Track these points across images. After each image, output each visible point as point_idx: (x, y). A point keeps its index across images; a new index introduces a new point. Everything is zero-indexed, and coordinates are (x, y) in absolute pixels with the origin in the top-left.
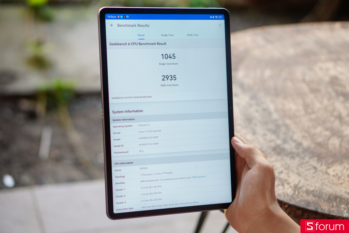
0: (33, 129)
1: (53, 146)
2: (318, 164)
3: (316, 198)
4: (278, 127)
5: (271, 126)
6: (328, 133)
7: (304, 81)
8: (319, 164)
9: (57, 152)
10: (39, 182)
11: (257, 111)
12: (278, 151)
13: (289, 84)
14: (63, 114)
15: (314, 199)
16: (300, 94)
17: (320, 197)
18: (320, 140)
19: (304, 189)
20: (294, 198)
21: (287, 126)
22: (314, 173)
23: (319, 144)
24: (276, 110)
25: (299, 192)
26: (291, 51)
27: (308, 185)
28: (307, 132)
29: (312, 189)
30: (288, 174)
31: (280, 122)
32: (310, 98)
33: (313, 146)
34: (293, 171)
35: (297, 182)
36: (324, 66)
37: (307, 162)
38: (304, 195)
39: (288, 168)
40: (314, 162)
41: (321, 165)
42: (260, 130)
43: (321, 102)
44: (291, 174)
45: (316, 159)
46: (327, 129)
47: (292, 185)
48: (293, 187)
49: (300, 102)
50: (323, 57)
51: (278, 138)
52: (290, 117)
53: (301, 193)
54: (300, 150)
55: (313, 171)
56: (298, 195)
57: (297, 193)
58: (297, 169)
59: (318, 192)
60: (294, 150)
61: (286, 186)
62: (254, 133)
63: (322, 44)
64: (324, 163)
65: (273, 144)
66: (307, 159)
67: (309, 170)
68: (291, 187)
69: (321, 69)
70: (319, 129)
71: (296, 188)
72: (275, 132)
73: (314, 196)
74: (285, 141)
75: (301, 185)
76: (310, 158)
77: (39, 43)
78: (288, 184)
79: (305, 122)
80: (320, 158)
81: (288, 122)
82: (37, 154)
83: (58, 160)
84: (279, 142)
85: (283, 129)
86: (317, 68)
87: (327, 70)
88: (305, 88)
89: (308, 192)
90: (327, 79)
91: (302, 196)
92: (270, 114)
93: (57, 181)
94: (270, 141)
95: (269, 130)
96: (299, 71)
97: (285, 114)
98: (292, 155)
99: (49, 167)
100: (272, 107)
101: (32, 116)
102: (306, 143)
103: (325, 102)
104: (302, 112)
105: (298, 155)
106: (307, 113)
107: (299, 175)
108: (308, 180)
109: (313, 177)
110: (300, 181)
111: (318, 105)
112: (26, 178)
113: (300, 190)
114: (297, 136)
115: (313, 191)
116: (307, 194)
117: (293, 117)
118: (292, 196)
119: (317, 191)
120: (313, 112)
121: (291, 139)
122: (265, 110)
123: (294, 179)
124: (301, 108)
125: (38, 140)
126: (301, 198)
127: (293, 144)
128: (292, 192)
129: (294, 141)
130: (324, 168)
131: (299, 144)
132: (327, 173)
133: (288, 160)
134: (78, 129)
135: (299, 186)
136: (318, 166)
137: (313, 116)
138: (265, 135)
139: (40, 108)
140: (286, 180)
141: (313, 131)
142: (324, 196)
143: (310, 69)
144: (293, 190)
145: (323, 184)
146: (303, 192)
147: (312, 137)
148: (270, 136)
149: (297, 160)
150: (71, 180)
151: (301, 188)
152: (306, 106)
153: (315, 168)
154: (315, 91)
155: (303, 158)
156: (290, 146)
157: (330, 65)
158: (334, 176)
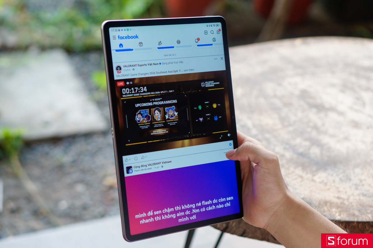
6: (307, 143)
7: (275, 96)
13: (262, 100)
16: (276, 109)
18: (301, 150)
22: (301, 181)
23: (301, 155)
24: (254, 126)
28: (287, 143)
32: (285, 111)
33: (295, 156)
37: (293, 172)
40: (299, 171)
41: (307, 173)
45: (300, 168)
46: (306, 140)
55: (300, 180)
66: (292, 169)
67: (296, 179)
80: (304, 167)
81: (267, 136)
86: (285, 84)
90: (297, 92)
92: (249, 129)
103: (300, 114)
104: (279, 126)
106: (284, 126)
111: (293, 118)
120: (290, 125)
130: (309, 176)
132: (313, 181)
136: (304, 174)
137: (291, 129)
141: (293, 142)
143: (280, 85)
147: (293, 148)
152: (283, 120)
153: (301, 177)
154: (288, 105)
155: (288, 169)
157: (297, 79)
158: (320, 183)
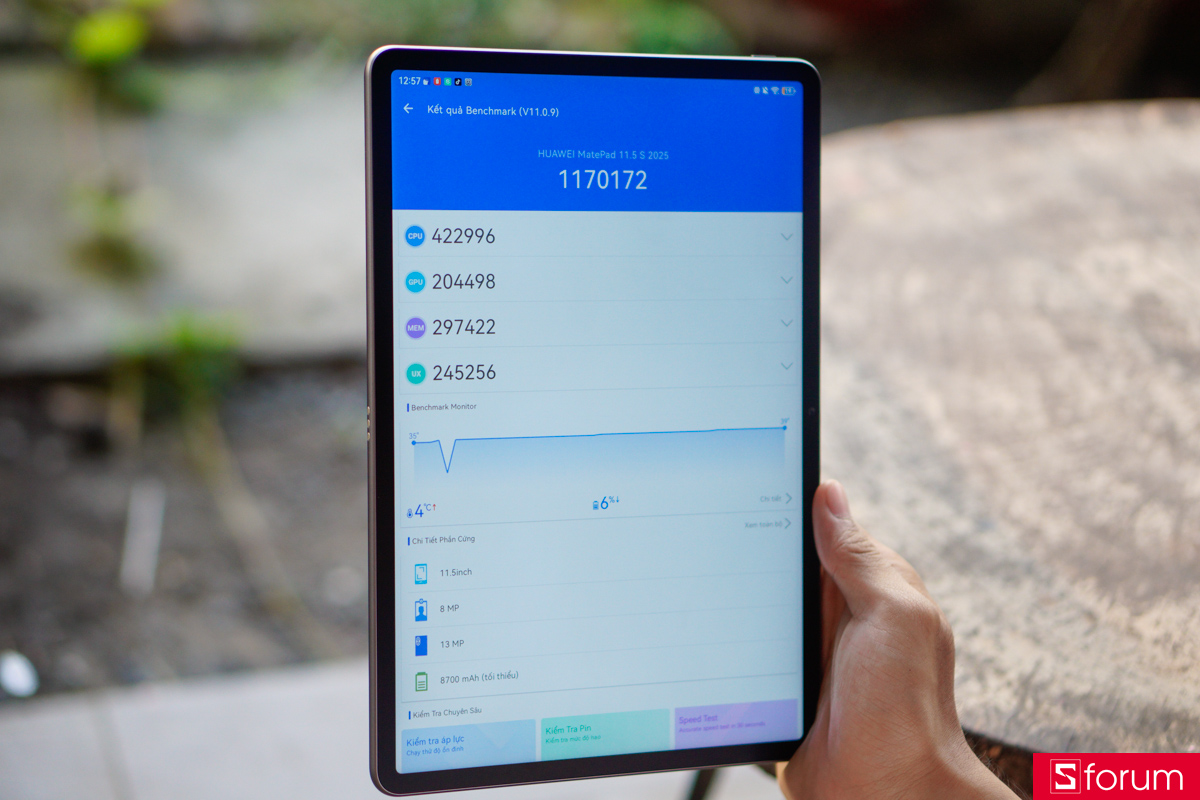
0: (99, 491)
1: (170, 548)
2: (1100, 599)
3: (1099, 723)
4: (957, 473)
5: (934, 472)
6: (1131, 492)
7: (1041, 310)
8: (1106, 602)
9: (182, 569)
10: (122, 675)
11: (883, 419)
12: (962, 557)
13: (991, 323)
14: (201, 438)
15: (1090, 725)
16: (1032, 358)
17: (1110, 717)
18: (1103, 516)
19: (1055, 690)
20: (1020, 724)
21: (989, 471)
22: (1088, 633)
23: (1102, 532)
24: (951, 414)
25: (1037, 703)
26: (995, 209)
27: (1068, 675)
28: (1059, 487)
29: (1082, 688)
30: (996, 638)
31: (965, 457)
32: (1067, 369)
33: (1079, 537)
34: (1014, 629)
35: (1028, 668)
36: (1110, 256)
37: (1062, 595)
38: (1057, 711)
39: (996, 617)
40: (1085, 594)
41: (1113, 603)
42: (894, 485)
43: (1104, 385)
44: (1007, 639)
45: (1091, 582)
46: (1127, 478)
47: (1013, 675)
48: (1016, 685)
49: (1032, 383)
50: (1105, 226)
51: (959, 511)
52: (1000, 438)
53: (1045, 706)
54: (1038, 553)
55: (1083, 625)
56: (1033, 714)
57: (1029, 704)
58: (1029, 619)
59: (1105, 699)
60: (1016, 554)
61: (993, 682)
62: (875, 497)
63: (1101, 182)
64: (1120, 594)
65: (940, 536)
66: (1061, 583)
67: (1069, 621)
68: (1009, 684)
69: (1100, 268)
70: (1100, 479)
71: (1027, 686)
72: (949, 490)
73: (1092, 713)
74: (983, 523)
75: (1043, 675)
76: (1073, 581)
77: (115, 192)
78: (1000, 672)
79: (1052, 454)
80: (1106, 578)
82: (112, 578)
83: (187, 595)
84: (963, 526)
85: (976, 481)
86: (1084, 267)
87: (1122, 269)
88: (1045, 335)
89: (1068, 701)
90: (1121, 301)
91: (1047, 715)
92: (927, 428)
93: (187, 670)
94: (934, 523)
95: (927, 485)
96: (1025, 277)
97: (980, 428)
98: (1009, 572)
99: (157, 621)
100: (933, 405)
101: (93, 444)
102: (1056, 529)
103: (1119, 382)
104: (1039, 420)
105: (1030, 570)
106: (1055, 422)
107: (1036, 639)
108: (1066, 659)
109: (1086, 648)
110: (1038, 664)
111: (1091, 395)
112: (76, 663)
113: (1041, 695)
114: (1026, 506)
115: (1086, 697)
116: (1065, 706)
117: (1008, 438)
118: (1015, 716)
119: (1100, 697)
120: (1077, 420)
121: (1005, 514)
122: (910, 415)
123: (1018, 656)
124: (1034, 404)
125: (115, 529)
126: (1044, 724)
127: (1012, 534)
128: (1015, 702)
129: (1015, 522)
130: (1121, 613)
131: (1033, 534)
132: (1132, 632)
133: (995, 591)
134: (257, 486)
135: (1038, 679)
136: (1101, 608)
137: (1079, 434)
138: (911, 503)
139: (122, 415)
140: (990, 661)
141: (1079, 485)
142: (1125, 714)
143: (1063, 267)
144: (1016, 693)
145: (1119, 671)
146: (1054, 702)
147: (1078, 506)
148: (933, 507)
149: (1027, 591)
150: (233, 668)
151: (1043, 686)
152: (1053, 399)
153: (1091, 616)
154: (1081, 345)
155: (1049, 582)
156: (999, 541)
157: (1131, 254)
158: (1156, 642)
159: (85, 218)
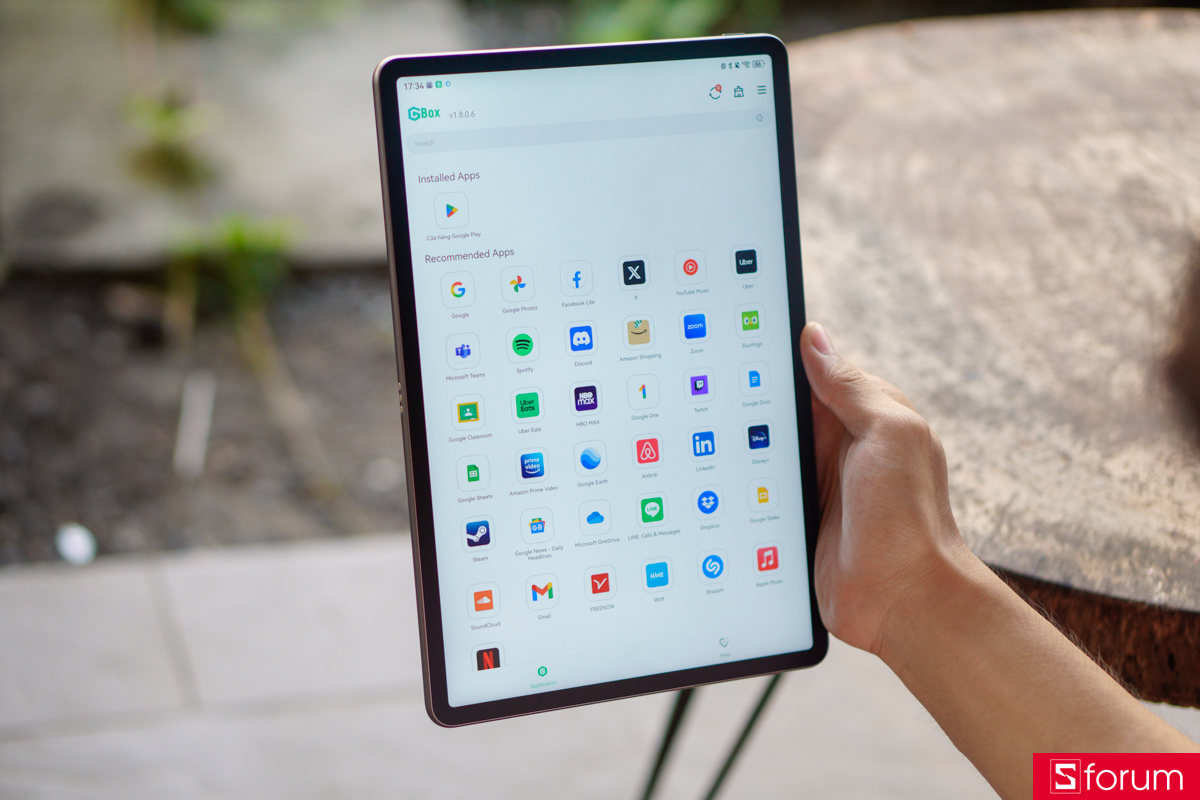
0: (155, 381)
1: (218, 437)
2: (1075, 442)
3: (1067, 547)
4: (949, 330)
5: (928, 329)
6: (1109, 352)
7: (1035, 191)
8: (1079, 446)
9: (231, 454)
10: (170, 541)
11: (882, 282)
12: (949, 402)
13: (987, 200)
14: (251, 333)
15: (1058, 548)
16: (1023, 232)
17: (1078, 542)
18: (1082, 371)
19: (1029, 518)
20: (995, 546)
21: (978, 330)
22: (1061, 471)
23: (1081, 385)
24: (944, 280)
25: (1012, 529)
26: (996, 100)
27: (1041, 506)
28: (1042, 346)
29: (1052, 518)
30: (978, 473)
31: (956, 317)
32: (1056, 243)
33: (1059, 389)
34: (994, 465)
35: (1005, 498)
36: (1101, 145)
37: (1040, 438)
38: (1030, 536)
39: (978, 455)
40: (1062, 439)
41: (1087, 446)
42: (889, 338)
43: (1090, 258)
44: (987, 474)
45: (1067, 428)
46: (1106, 340)
47: (990, 505)
48: (993, 513)
49: (1022, 255)
50: (1099, 119)
51: (949, 363)
52: (988, 303)
53: (1019, 531)
54: (1020, 401)
55: (1060, 464)
56: (1007, 539)
57: (1005, 529)
58: (1008, 458)
59: (1074, 528)
60: (999, 402)
61: (972, 509)
62: (872, 349)
63: (1097, 80)
64: (1093, 439)
65: (930, 384)
66: (1040, 428)
67: (1045, 461)
68: (987, 512)
69: (1092, 155)
70: (1081, 340)
71: (1002, 514)
72: (939, 346)
73: (1061, 539)
74: (970, 374)
75: (1018, 505)
76: (1051, 426)
77: (173, 104)
78: (979, 502)
79: (1037, 316)
80: (1080, 426)
81: (982, 315)
82: (166, 459)
83: (236, 478)
84: (951, 376)
85: (966, 338)
86: (1078, 154)
87: (1113, 157)
88: (1038, 213)
89: (1040, 528)
90: (1110, 185)
91: (1021, 539)
92: (924, 290)
93: (229, 537)
94: (923, 374)
95: (920, 341)
96: (1020, 162)
97: (970, 292)
98: (992, 417)
99: (206, 501)
100: (930, 271)
101: (150, 338)
102: (1037, 382)
103: (1104, 256)
104: (1028, 288)
105: (1012, 416)
106: (1042, 289)
107: (1013, 475)
108: (1040, 493)
109: (1060, 483)
110: (1015, 496)
111: (1078, 266)
112: (131, 533)
113: (1016, 523)
114: (1011, 360)
115: (1057, 526)
116: (1037, 532)
117: (999, 301)
118: (990, 540)
119: (1069, 526)
120: (1064, 287)
121: (991, 367)
122: (907, 279)
123: (996, 489)
124: (1024, 273)
125: (171, 416)
126: (1017, 546)
127: (997, 385)
128: (991, 528)
129: (1000, 374)
130: (1094, 455)
131: (1016, 385)
132: (1102, 471)
133: (979, 432)
134: (301, 380)
135: (1013, 509)
136: (1075, 450)
137: (1064, 300)
138: (905, 355)
139: (177, 312)
140: (970, 492)
141: (1061, 345)
142: (1091, 539)
143: (1057, 155)
144: (992, 520)
145: (1089, 504)
146: (1026, 528)
147: (1059, 362)
148: (923, 359)
149: (1008, 433)
150: (275, 539)
151: (1018, 515)
152: (1041, 269)
153: (1066, 457)
154: (1068, 222)
155: (1028, 427)
156: (985, 391)
157: (1122, 143)
158: (1124, 481)
159: (146, 128)
